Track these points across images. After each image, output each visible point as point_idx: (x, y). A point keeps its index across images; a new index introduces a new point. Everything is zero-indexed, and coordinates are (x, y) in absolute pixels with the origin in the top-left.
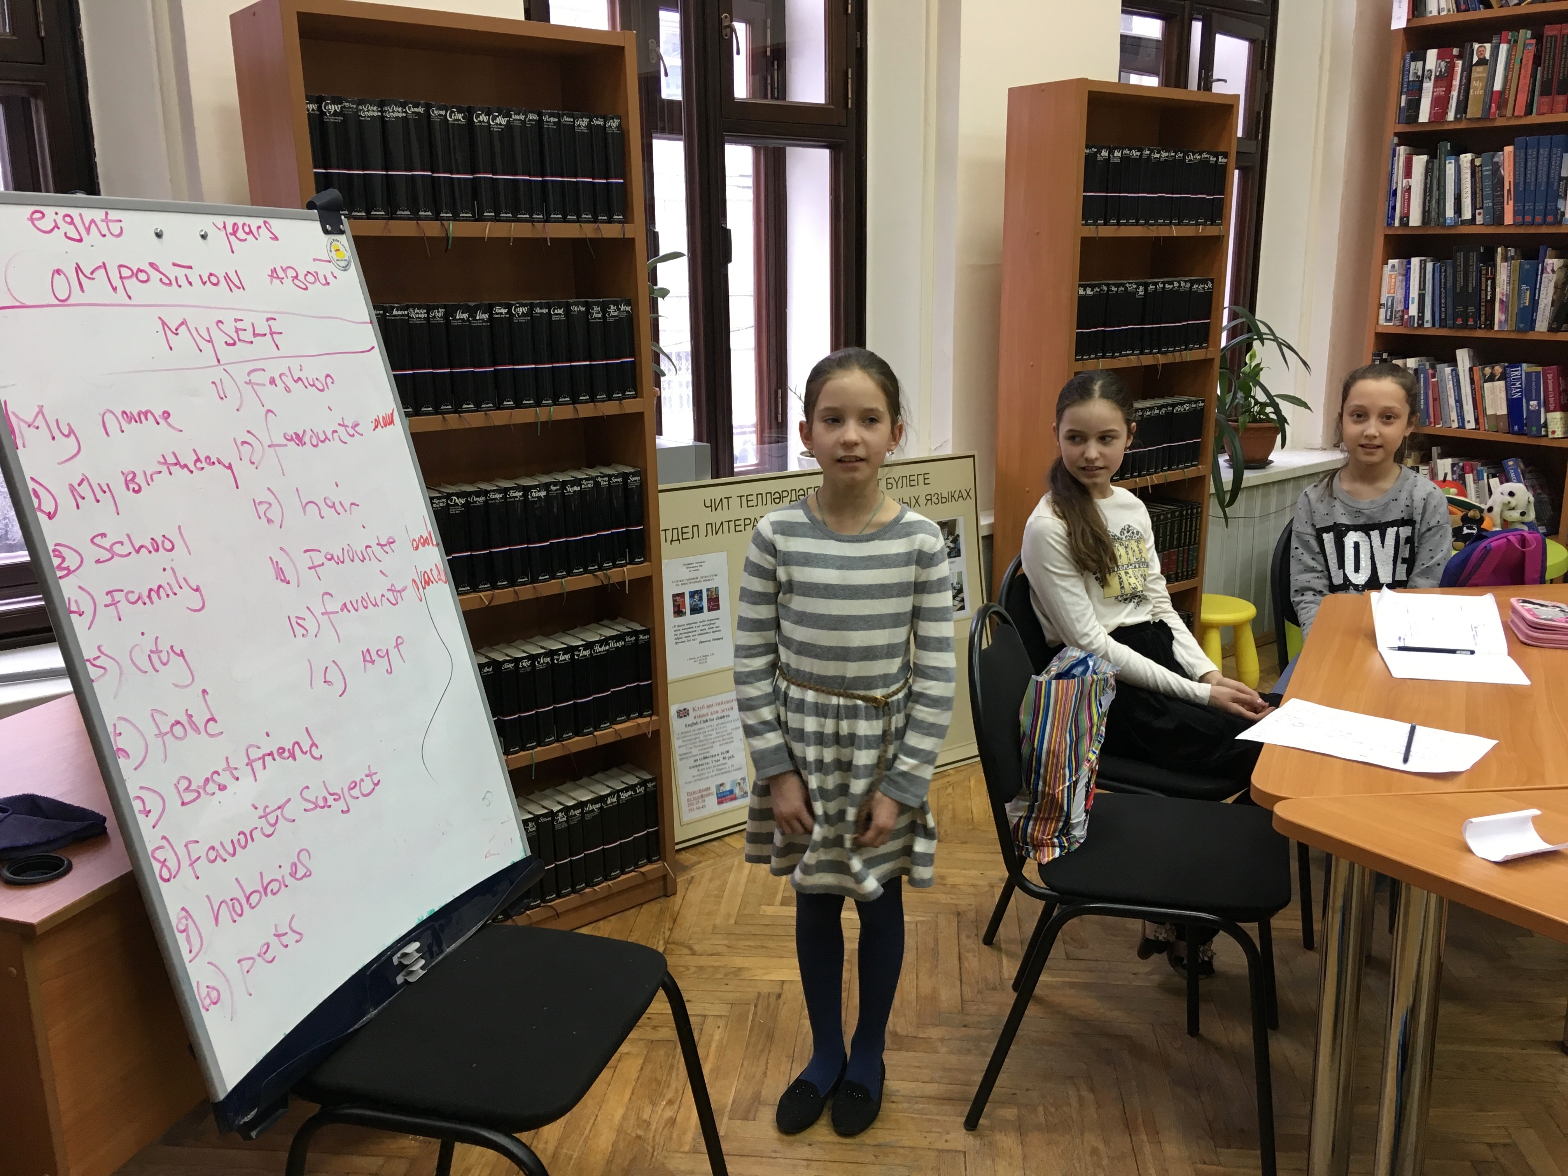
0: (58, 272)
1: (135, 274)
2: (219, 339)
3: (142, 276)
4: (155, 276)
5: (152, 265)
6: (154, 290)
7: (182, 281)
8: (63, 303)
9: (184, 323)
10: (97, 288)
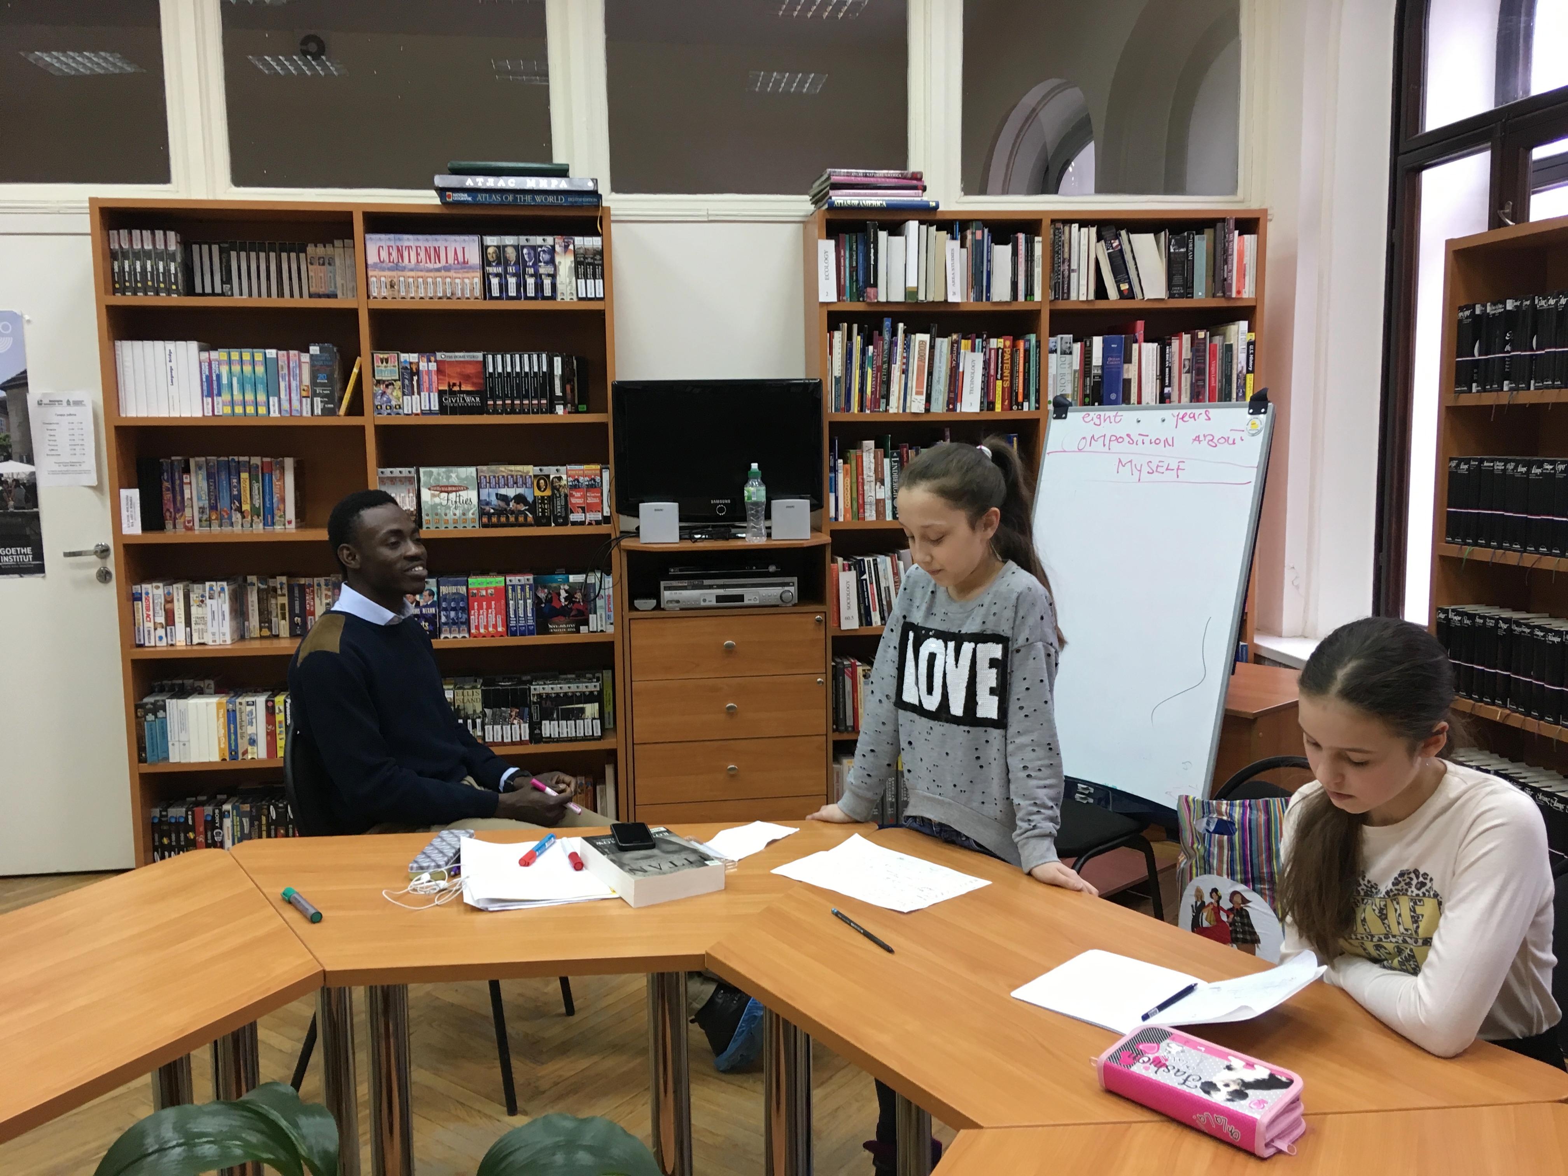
0: (1084, 438)
1: (1117, 439)
2: (1145, 469)
3: (1120, 440)
4: (1127, 439)
5: (1128, 435)
6: (1125, 446)
7: (1140, 442)
8: (1080, 450)
9: (1131, 461)
10: (1098, 445)
